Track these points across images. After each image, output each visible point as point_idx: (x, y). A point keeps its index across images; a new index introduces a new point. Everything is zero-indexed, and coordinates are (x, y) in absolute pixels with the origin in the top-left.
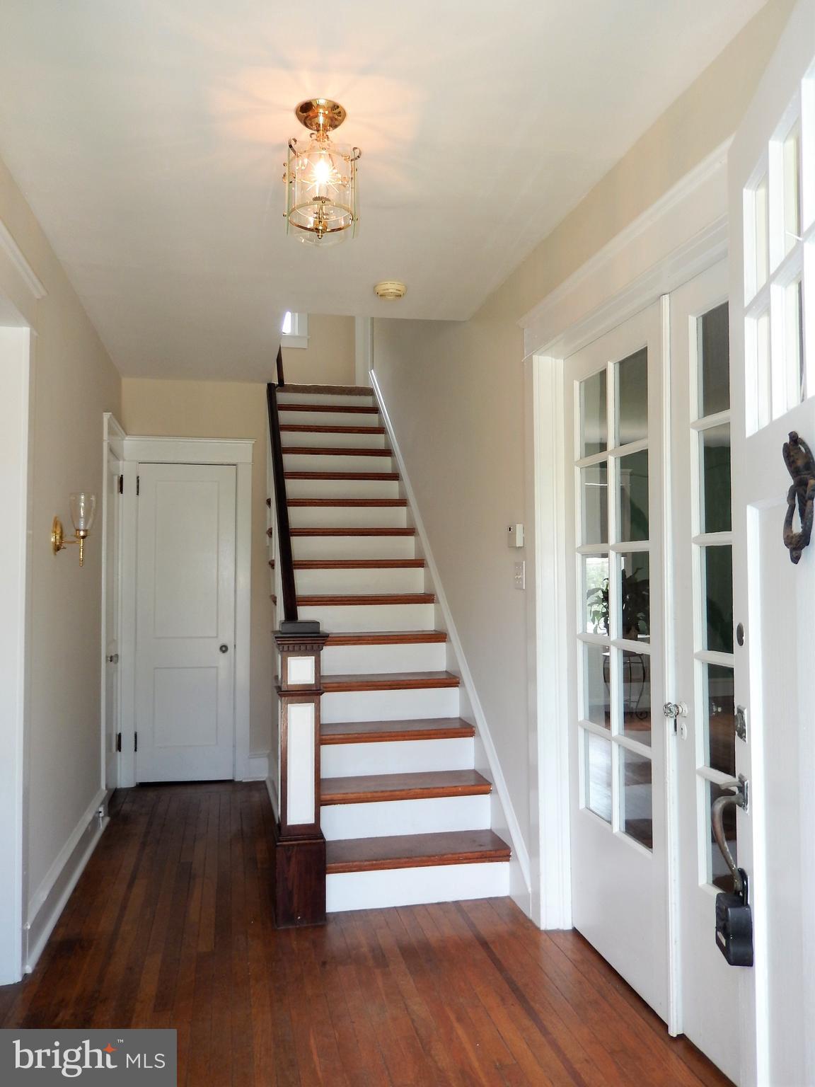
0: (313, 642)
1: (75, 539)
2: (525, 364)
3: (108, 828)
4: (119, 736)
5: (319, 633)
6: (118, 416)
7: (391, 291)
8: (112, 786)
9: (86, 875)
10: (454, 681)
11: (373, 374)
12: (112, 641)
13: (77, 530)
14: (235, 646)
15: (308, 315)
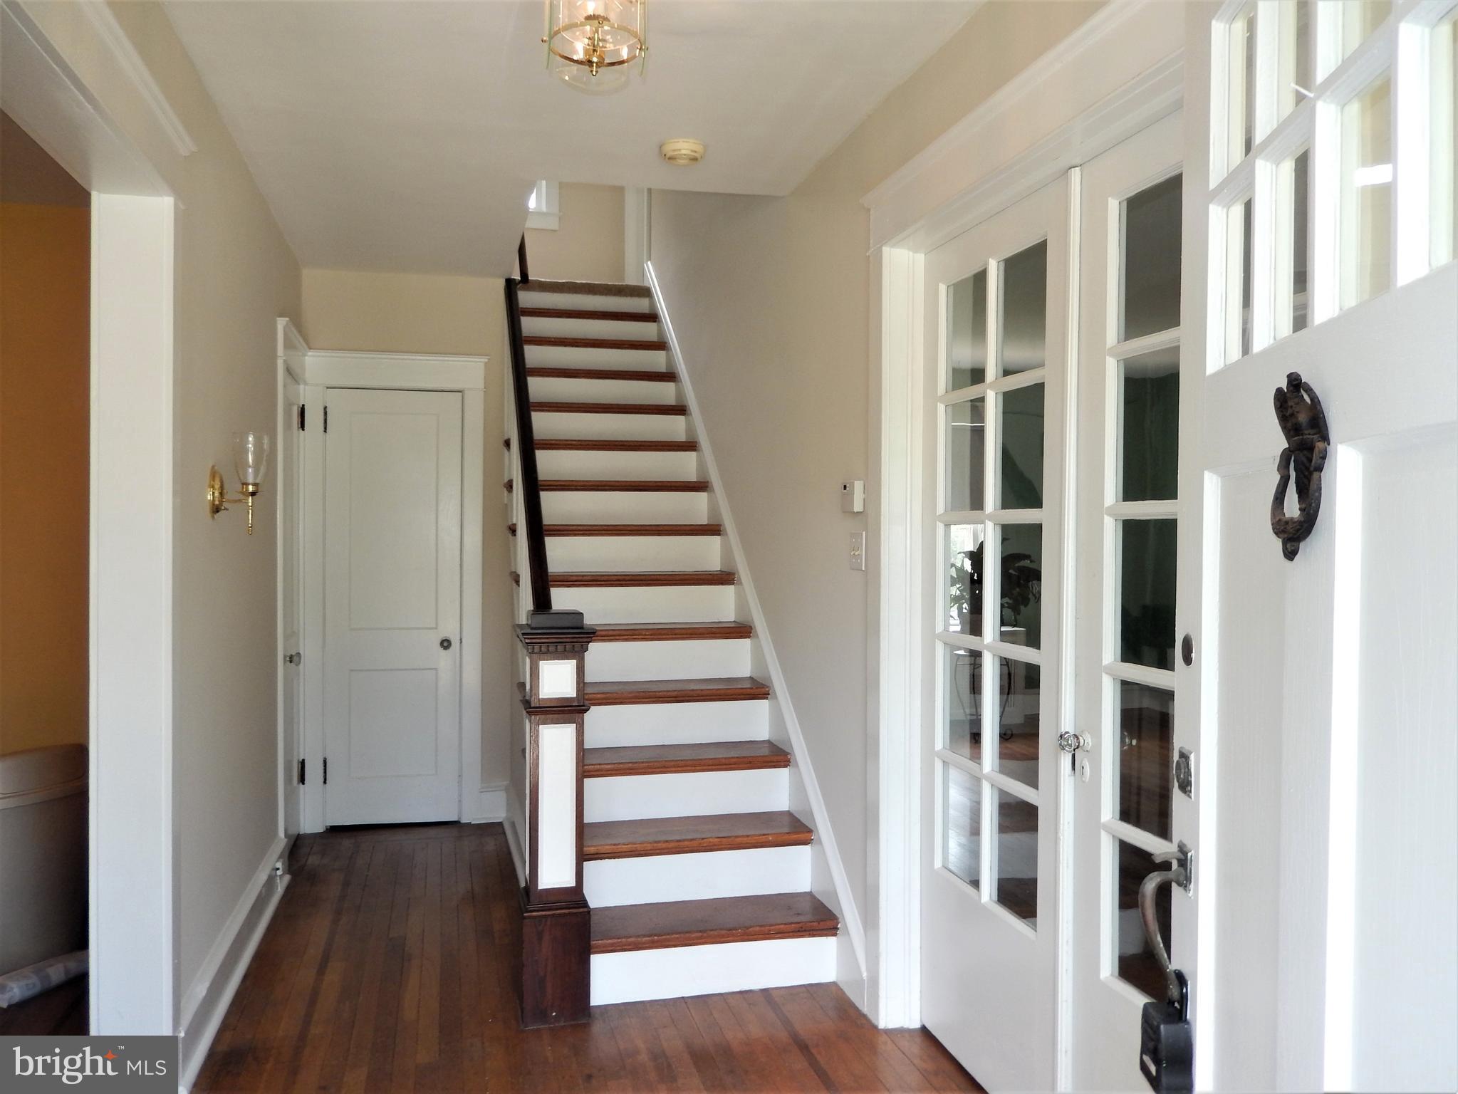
0: (575, 640)
1: (241, 497)
2: (871, 258)
3: (289, 889)
4: (303, 763)
5: (582, 628)
6: (297, 322)
7: (684, 152)
8: (293, 831)
9: (259, 956)
10: (763, 691)
11: (650, 268)
12: (291, 635)
13: (243, 484)
14: (461, 639)
15: (560, 183)
